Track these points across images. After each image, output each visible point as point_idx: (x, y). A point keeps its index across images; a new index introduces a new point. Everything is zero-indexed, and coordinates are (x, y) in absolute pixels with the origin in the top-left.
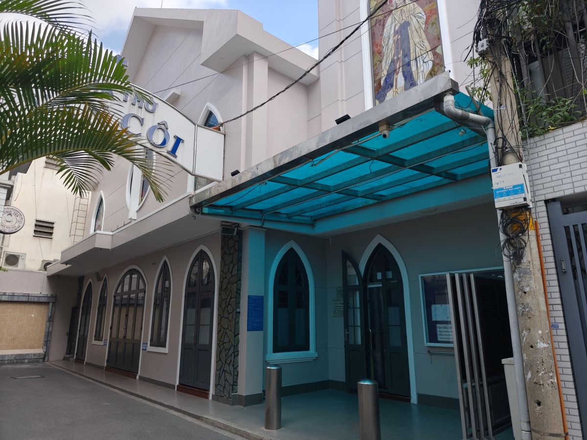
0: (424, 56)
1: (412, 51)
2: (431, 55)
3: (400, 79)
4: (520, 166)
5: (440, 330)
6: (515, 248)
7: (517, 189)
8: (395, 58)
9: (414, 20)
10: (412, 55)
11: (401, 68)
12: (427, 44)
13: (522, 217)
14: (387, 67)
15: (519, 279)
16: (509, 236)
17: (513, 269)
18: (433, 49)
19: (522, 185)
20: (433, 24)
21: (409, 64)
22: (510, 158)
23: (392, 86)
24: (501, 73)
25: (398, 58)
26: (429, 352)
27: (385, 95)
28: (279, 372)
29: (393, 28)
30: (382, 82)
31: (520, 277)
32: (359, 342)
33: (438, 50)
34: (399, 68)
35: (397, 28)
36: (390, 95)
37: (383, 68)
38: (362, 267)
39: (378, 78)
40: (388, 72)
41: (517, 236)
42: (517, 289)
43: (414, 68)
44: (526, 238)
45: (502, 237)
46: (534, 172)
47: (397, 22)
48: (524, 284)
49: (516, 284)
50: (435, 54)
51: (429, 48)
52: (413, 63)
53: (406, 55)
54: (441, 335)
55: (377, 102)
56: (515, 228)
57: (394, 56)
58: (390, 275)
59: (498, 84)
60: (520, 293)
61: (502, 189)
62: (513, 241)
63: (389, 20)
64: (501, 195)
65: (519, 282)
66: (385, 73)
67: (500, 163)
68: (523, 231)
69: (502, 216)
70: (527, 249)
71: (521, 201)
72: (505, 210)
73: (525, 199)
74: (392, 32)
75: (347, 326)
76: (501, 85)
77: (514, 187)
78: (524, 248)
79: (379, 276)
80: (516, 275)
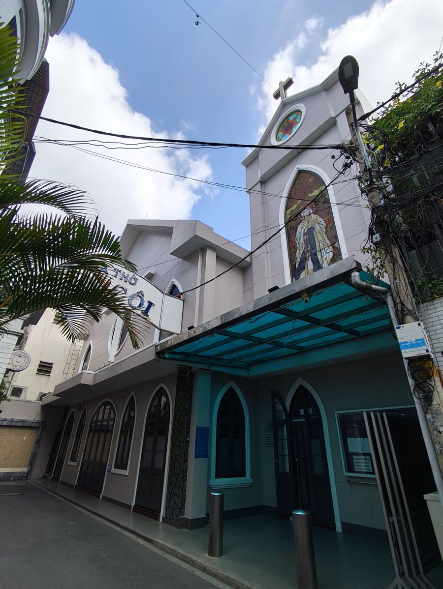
0: (326, 249)
1: (317, 246)
2: (331, 248)
3: (310, 265)
4: (419, 324)
5: (357, 461)
6: (424, 392)
7: (419, 343)
8: (306, 250)
9: (317, 225)
10: (317, 248)
11: (310, 257)
12: (327, 241)
13: (426, 366)
14: (300, 256)
15: (432, 420)
16: (419, 382)
17: (425, 410)
18: (333, 245)
19: (423, 340)
20: (331, 228)
21: (316, 254)
22: (408, 318)
23: (304, 269)
24: (392, 257)
25: (308, 251)
26: (348, 481)
27: (299, 275)
28: (222, 497)
29: (303, 231)
30: (297, 266)
31: (433, 418)
32: (288, 471)
33: (336, 245)
34: (309, 257)
35: (305, 231)
36: (303, 274)
37: (297, 256)
38: (288, 404)
39: (293, 263)
40: (301, 259)
41: (426, 382)
42: (431, 429)
43: (319, 257)
44: (433, 383)
45: (411, 382)
46: (430, 329)
47: (305, 228)
48: (437, 424)
49: (430, 424)
50: (334, 247)
51: (329, 244)
52: (319, 254)
53: (314, 247)
54: (357, 465)
55: (294, 279)
56: (422, 375)
57: (304, 249)
58: (311, 411)
59: (391, 264)
60: (435, 432)
61: (407, 342)
62: (421, 386)
63: (300, 227)
64: (407, 347)
65: (433, 422)
66: (299, 260)
67: (402, 322)
68: (430, 378)
69: (409, 364)
70: (435, 393)
71: (424, 352)
72: (410, 359)
73: (427, 351)
74: (302, 234)
75: (277, 455)
76: (394, 265)
77: (416, 341)
78: (432, 392)
79: (302, 412)
80: (429, 416)
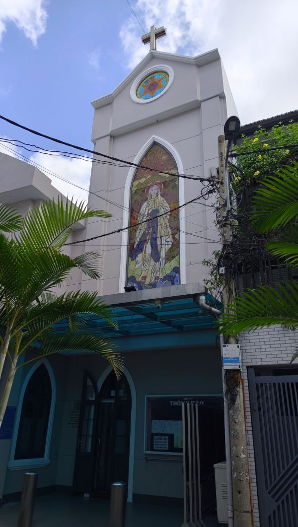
0: (167, 237)
1: (159, 231)
2: (171, 237)
3: (148, 249)
4: (238, 347)
5: (157, 440)
6: (232, 394)
7: (235, 360)
8: (147, 232)
9: (162, 209)
10: (158, 234)
11: (150, 241)
12: (169, 229)
13: (236, 376)
14: (140, 237)
15: (233, 414)
16: (229, 387)
17: (230, 407)
18: (173, 235)
19: (238, 358)
20: (175, 217)
21: (156, 239)
22: (232, 340)
23: (142, 251)
24: (230, 288)
25: (149, 233)
26: (146, 458)
27: (136, 256)
29: (147, 210)
30: (135, 246)
31: (233, 413)
32: (89, 450)
33: (176, 236)
34: (149, 240)
35: (150, 211)
36: (140, 257)
37: (137, 236)
38: (100, 385)
39: (132, 242)
40: (140, 240)
41: (234, 388)
42: (231, 420)
43: (159, 243)
44: (238, 389)
45: (224, 386)
46: (244, 351)
47: (150, 207)
48: (235, 417)
49: (231, 416)
50: (174, 238)
51: (170, 233)
52: (159, 239)
53: (155, 232)
54: (156, 445)
55: (130, 259)
56: (232, 382)
57: (146, 230)
58: (121, 393)
60: (233, 423)
61: (228, 358)
62: (231, 390)
63: (145, 204)
64: (227, 362)
65: (233, 416)
66: (138, 240)
67: (227, 342)
68: (237, 385)
69: (226, 374)
70: (238, 396)
71: (237, 367)
72: (227, 371)
73: (239, 367)
74: (146, 213)
75: (80, 435)
76: (229, 295)
77: (234, 358)
78: (237, 395)
79: (113, 393)
80: (231, 411)
